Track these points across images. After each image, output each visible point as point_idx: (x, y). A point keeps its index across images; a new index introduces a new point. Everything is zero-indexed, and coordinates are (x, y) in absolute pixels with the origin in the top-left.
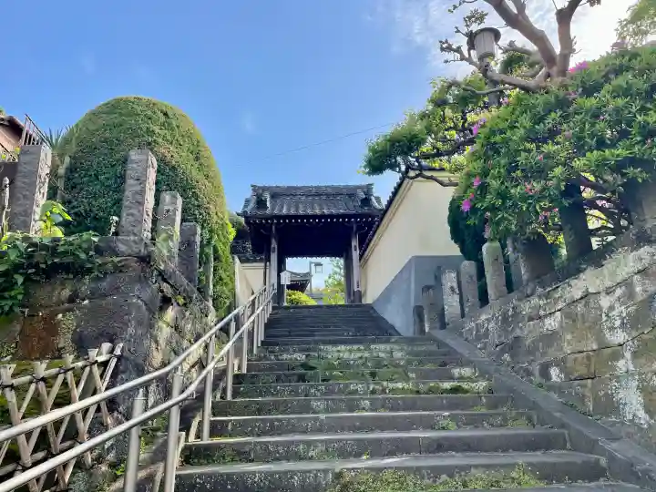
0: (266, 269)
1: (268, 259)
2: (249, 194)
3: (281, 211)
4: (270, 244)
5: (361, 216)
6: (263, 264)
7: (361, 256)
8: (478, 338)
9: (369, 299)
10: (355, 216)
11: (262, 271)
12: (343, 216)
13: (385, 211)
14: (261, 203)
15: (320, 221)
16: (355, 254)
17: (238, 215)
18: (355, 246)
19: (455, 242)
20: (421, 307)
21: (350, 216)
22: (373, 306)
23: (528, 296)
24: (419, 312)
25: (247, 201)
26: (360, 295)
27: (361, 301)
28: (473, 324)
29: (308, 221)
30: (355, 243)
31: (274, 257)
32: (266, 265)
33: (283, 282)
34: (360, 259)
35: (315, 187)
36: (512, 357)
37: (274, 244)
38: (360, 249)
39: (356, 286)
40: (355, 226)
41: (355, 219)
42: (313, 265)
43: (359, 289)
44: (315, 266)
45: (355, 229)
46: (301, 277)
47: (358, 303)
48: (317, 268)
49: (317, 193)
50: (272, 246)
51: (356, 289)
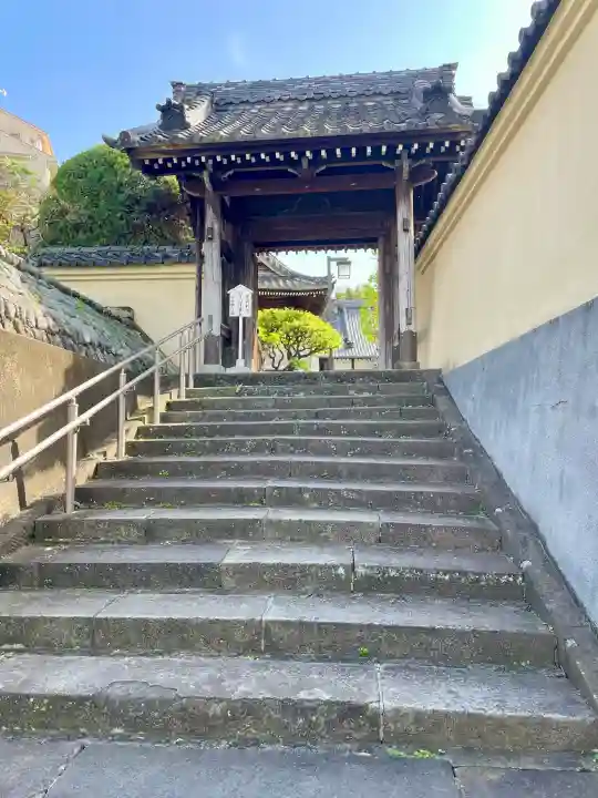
0: (200, 279)
5: (422, 136)
6: (193, 269)
7: (419, 246)
10: (406, 137)
11: (193, 284)
12: (376, 139)
13: (489, 118)
14: (172, 115)
15: (316, 154)
16: (405, 242)
17: (112, 144)
18: (406, 222)
21: (392, 139)
26: (414, 343)
29: (286, 156)
30: (405, 211)
31: (211, 252)
32: (199, 273)
33: (234, 312)
34: (416, 257)
35: (317, 81)
37: (212, 220)
38: (417, 227)
39: (403, 320)
40: (406, 165)
41: (407, 147)
42: (334, 264)
43: (412, 328)
44: (338, 264)
45: (405, 175)
46: (318, 283)
47: (407, 365)
48: (341, 266)
49: (318, 94)
50: (208, 224)
51: (404, 328)
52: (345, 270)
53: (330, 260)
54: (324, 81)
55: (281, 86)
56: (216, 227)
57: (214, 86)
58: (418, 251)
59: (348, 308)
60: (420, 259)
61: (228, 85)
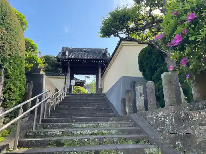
0: (65, 79)
1: (66, 75)
2: (61, 50)
3: (72, 57)
4: (67, 69)
5: (103, 60)
6: (65, 77)
8: (157, 125)
9: (104, 91)
11: (64, 80)
12: (96, 60)
13: (112, 58)
15: (87, 61)
16: (100, 74)
18: (100, 72)
19: (141, 71)
20: (125, 99)
21: (98, 60)
22: (106, 94)
23: (199, 109)
24: (124, 101)
25: (60, 53)
26: (101, 90)
27: (101, 92)
28: (153, 116)
29: (82, 61)
30: (100, 70)
31: (69, 74)
32: (66, 78)
33: (72, 84)
36: (183, 144)
37: (69, 70)
38: (102, 72)
39: (100, 86)
40: (100, 63)
41: (100, 61)
42: (86, 77)
43: (101, 88)
44: (87, 77)
45: (100, 65)
46: (82, 81)
47: (100, 93)
48: (88, 78)
49: (87, 51)
50: (68, 70)
51: (100, 87)
52: (88, 79)
53: (85, 76)
54: (87, 49)
55: (81, 49)
56: (70, 70)
57: (69, 48)
58: (102, 76)
59: (87, 88)
60: (102, 77)
61: (71, 48)
